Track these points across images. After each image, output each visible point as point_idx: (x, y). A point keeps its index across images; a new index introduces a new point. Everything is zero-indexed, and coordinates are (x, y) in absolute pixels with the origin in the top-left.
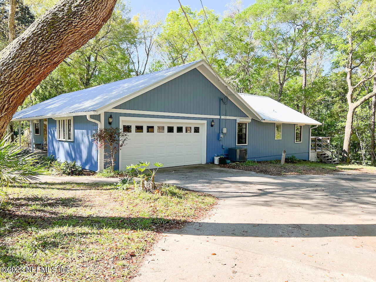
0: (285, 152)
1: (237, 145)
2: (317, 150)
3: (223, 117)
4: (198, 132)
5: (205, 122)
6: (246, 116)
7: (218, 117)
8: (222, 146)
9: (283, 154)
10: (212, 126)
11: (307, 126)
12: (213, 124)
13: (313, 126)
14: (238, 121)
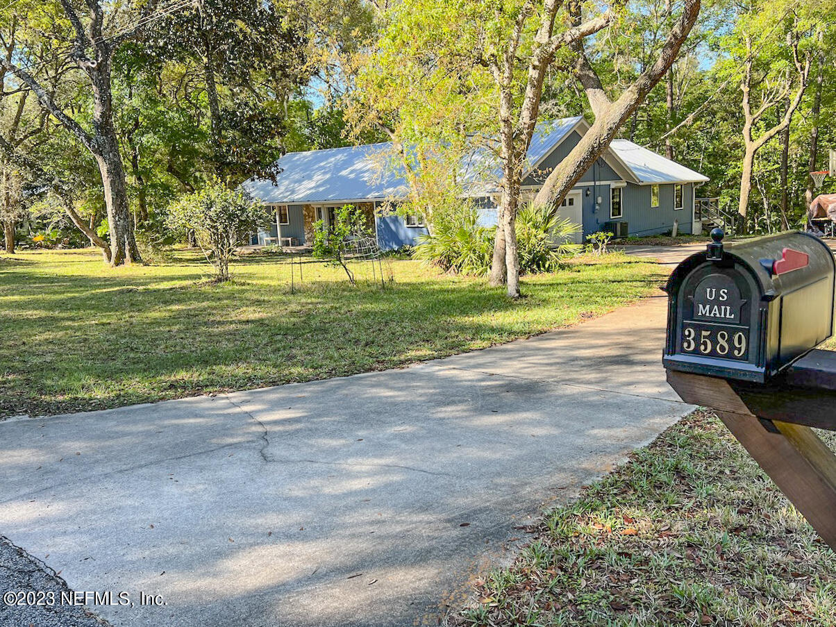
0: (677, 221)
1: (611, 217)
2: (703, 219)
3: (597, 183)
4: (573, 204)
5: (581, 191)
6: (619, 179)
7: (592, 183)
8: (597, 220)
9: (675, 224)
10: (587, 195)
11: (690, 185)
12: (589, 193)
13: (696, 183)
14: (612, 187)
